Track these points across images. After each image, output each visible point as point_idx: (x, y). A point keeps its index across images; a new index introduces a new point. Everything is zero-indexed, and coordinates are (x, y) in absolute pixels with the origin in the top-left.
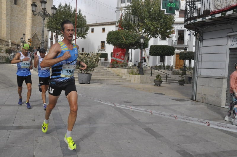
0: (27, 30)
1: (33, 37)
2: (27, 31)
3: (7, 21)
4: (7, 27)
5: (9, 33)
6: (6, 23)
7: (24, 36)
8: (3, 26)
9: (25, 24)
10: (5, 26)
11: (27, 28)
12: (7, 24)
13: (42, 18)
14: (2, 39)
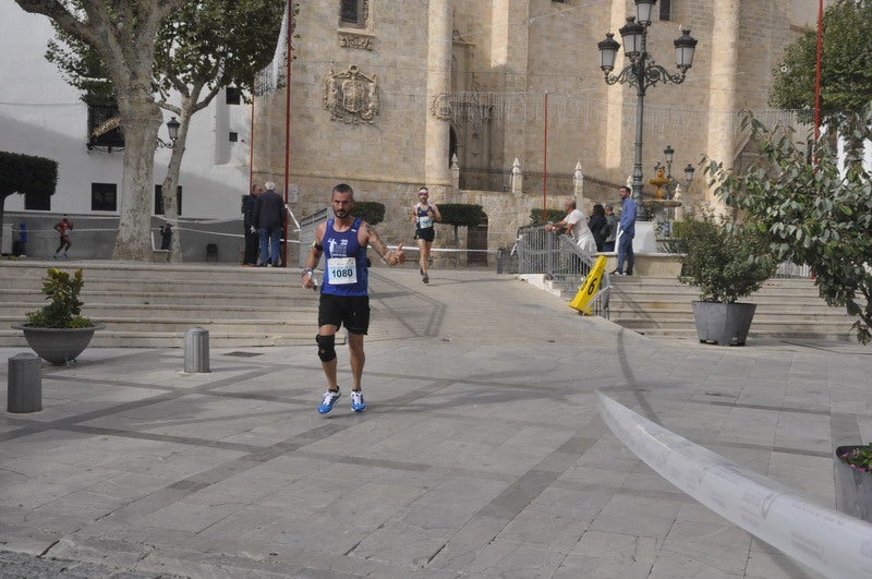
0: (711, 124)
1: (740, 156)
2: (711, 131)
3: (625, 100)
4: (625, 124)
5: (631, 149)
6: (620, 109)
7: (669, 157)
8: (610, 120)
9: (704, 102)
10: (620, 119)
11: (712, 115)
12: (624, 112)
13: (635, 91)
14: (601, 178)
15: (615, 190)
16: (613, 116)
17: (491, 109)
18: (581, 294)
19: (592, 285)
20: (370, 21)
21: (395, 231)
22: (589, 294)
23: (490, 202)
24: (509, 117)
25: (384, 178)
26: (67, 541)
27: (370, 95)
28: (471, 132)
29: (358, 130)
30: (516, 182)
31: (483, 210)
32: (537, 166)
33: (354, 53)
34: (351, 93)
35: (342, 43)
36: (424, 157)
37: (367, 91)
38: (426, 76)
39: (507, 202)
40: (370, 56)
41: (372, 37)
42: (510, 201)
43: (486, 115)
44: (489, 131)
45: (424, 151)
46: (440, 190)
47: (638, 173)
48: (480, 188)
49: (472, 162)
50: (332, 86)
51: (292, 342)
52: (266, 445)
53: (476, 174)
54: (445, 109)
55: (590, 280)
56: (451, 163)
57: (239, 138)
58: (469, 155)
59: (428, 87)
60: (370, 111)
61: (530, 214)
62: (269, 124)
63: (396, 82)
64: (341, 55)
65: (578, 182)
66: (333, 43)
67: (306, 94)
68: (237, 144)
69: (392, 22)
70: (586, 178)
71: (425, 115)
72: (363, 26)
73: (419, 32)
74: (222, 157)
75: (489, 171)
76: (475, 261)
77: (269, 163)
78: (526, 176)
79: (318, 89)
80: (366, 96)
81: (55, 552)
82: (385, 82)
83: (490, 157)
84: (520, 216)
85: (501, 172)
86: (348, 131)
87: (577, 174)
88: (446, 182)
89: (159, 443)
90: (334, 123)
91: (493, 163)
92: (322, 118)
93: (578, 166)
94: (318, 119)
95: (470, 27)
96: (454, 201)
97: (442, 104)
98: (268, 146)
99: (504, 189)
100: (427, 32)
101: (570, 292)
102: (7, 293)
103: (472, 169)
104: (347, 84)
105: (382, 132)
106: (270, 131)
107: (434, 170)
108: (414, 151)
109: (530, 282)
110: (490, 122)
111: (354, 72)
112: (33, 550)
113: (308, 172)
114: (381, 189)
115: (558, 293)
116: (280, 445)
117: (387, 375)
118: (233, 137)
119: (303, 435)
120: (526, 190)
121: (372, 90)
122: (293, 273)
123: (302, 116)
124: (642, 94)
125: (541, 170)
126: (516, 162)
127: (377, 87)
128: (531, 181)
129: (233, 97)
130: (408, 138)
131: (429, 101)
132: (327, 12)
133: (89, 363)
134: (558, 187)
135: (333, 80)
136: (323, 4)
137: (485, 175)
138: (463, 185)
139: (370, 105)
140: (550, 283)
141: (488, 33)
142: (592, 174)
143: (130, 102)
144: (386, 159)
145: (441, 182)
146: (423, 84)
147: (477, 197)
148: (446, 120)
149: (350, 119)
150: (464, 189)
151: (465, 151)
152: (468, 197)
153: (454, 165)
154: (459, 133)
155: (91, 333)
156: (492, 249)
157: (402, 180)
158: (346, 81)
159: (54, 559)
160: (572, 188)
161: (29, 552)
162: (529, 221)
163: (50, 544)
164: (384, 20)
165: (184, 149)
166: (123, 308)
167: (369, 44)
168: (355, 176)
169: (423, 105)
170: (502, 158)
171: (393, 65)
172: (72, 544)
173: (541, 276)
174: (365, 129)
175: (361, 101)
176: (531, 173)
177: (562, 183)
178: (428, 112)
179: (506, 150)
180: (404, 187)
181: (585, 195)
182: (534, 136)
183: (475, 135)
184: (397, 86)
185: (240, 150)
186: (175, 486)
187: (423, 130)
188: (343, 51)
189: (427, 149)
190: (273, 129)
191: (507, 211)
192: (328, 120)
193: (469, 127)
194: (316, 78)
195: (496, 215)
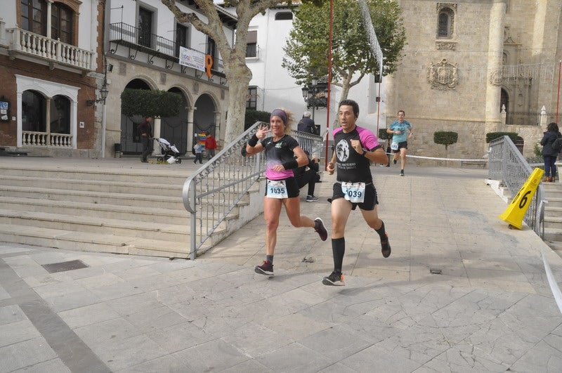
17: (531, 80)
19: (525, 198)
20: (454, 35)
23: (525, 132)
24: (542, 83)
25: (461, 119)
27: (454, 74)
28: (517, 93)
29: (446, 93)
31: (521, 136)
33: (444, 53)
34: (443, 74)
35: (438, 48)
36: (485, 107)
37: (452, 72)
38: (487, 62)
39: (536, 131)
40: (454, 53)
41: (455, 43)
42: (539, 130)
43: (528, 83)
44: (529, 92)
45: (484, 103)
46: (494, 125)
50: (432, 70)
53: (520, 116)
54: (498, 79)
56: (501, 110)
57: (381, 100)
58: (516, 106)
59: (488, 68)
60: (453, 83)
62: (397, 92)
63: (469, 66)
64: (437, 54)
66: (433, 47)
67: (418, 76)
68: (380, 103)
69: (467, 34)
72: (451, 38)
73: (484, 38)
74: (371, 110)
75: (529, 114)
78: (549, 116)
79: (424, 72)
80: (451, 75)
82: (463, 66)
83: (529, 106)
85: (535, 114)
86: (440, 94)
88: (497, 120)
90: (433, 90)
91: (531, 110)
92: (426, 88)
94: (424, 89)
95: (519, 35)
96: (503, 131)
97: (496, 77)
98: (396, 104)
99: (535, 123)
100: (488, 38)
103: (518, 113)
104: (440, 69)
105: (460, 94)
106: (397, 96)
107: (491, 113)
108: (479, 103)
110: (530, 87)
111: (445, 62)
114: (459, 125)
118: (378, 99)
121: (455, 71)
123: (415, 87)
126: (544, 108)
127: (457, 70)
129: (378, 80)
130: (476, 96)
131: (488, 75)
132: (429, 32)
135: (432, 67)
136: (428, 28)
137: (526, 116)
138: (509, 121)
139: (454, 80)
141: (530, 38)
144: (462, 109)
145: (494, 121)
146: (485, 66)
147: (517, 129)
148: (498, 86)
149: (442, 87)
150: (509, 124)
151: (514, 101)
152: (510, 129)
153: (503, 111)
154: (510, 94)
157: (471, 120)
158: (440, 67)
164: (462, 33)
167: (453, 47)
168: (444, 119)
169: (485, 78)
170: (537, 107)
171: (467, 57)
174: (450, 93)
175: (449, 78)
176: (553, 114)
178: (488, 82)
179: (539, 102)
180: (473, 124)
183: (520, 95)
184: (470, 69)
185: (383, 108)
187: (484, 91)
188: (439, 52)
189: (487, 102)
190: (399, 95)
191: (536, 136)
192: (429, 89)
193: (517, 90)
194: (423, 67)
195: (529, 138)
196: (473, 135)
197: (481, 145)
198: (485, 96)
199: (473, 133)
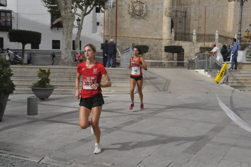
3: (235, 7)
4: (234, 16)
5: (237, 25)
6: (233, 10)
8: (229, 14)
10: (233, 14)
12: (234, 12)
13: (239, 4)
14: (225, 35)
15: (230, 40)
16: (230, 13)
17: (186, 12)
18: (218, 77)
19: (222, 73)
21: (152, 55)
22: (221, 76)
23: (185, 45)
24: (192, 15)
25: (148, 37)
26: (47, 158)
27: (144, 8)
28: (178, 20)
29: (140, 21)
30: (194, 38)
31: (183, 48)
32: (202, 32)
34: (137, 8)
36: (162, 30)
37: (143, 7)
38: (163, 1)
39: (191, 45)
42: (192, 44)
43: (184, 14)
44: (185, 20)
45: (162, 27)
46: (168, 41)
47: (239, 33)
48: (182, 40)
49: (179, 31)
50: (131, 6)
51: (118, 93)
52: (110, 127)
53: (180, 35)
54: (170, 13)
55: (221, 72)
56: (171, 32)
57: (100, 24)
58: (178, 29)
59: (164, 5)
60: (144, 14)
61: (199, 49)
62: (110, 19)
63: (153, 4)
65: (217, 37)
67: (122, 9)
68: (99, 26)
70: (219, 36)
71: (163, 15)
74: (94, 31)
75: (185, 34)
76: (180, 65)
77: (110, 33)
78: (198, 35)
79: (126, 7)
80: (143, 9)
81: (43, 161)
82: (149, 4)
83: (185, 29)
84: (196, 50)
85: (189, 34)
86: (136, 21)
87: (217, 34)
88: (170, 38)
89: (75, 126)
90: (132, 19)
91: (186, 31)
92: (128, 17)
93: (217, 31)
94: (126, 17)
96: (173, 45)
97: (169, 11)
98: (110, 27)
99: (190, 40)
101: (214, 76)
102: (26, 76)
103: (179, 33)
104: (136, 5)
105: (148, 21)
106: (110, 22)
107: (166, 34)
108: (159, 28)
109: (199, 72)
110: (185, 17)
112: (36, 161)
113: (123, 35)
114: (148, 41)
115: (209, 76)
116: (115, 127)
117: (150, 104)
118: (98, 24)
119: (122, 124)
120: (198, 40)
121: (145, 7)
122: (118, 70)
123: (121, 16)
124: (242, 4)
125: (203, 33)
126: (194, 31)
127: (146, 6)
128: (200, 37)
129: (98, 11)
130: (157, 23)
131: (164, 10)
133: (52, 99)
134: (209, 39)
135: (131, 4)
137: (183, 35)
138: (176, 39)
139: (144, 12)
140: (207, 73)
142: (222, 34)
143: (65, 13)
144: (149, 30)
145: (168, 38)
146: (162, 4)
147: (181, 43)
148: (170, 17)
149: (137, 17)
150: (176, 40)
151: (176, 26)
152: (177, 43)
153: (173, 32)
154: (175, 21)
155: (53, 89)
156: (186, 61)
157: (155, 38)
158: (136, 4)
159: (43, 163)
160: (214, 39)
161: (35, 161)
162: (199, 51)
163: (41, 158)
165: (82, 28)
166: (63, 81)
168: (138, 37)
169: (162, 12)
170: (189, 30)
172: (48, 159)
173: (203, 70)
174: (142, 20)
175: (140, 11)
176: (200, 35)
177: (211, 38)
179: (191, 27)
180: (155, 40)
181: (219, 42)
182: (201, 21)
183: (180, 22)
184: (153, 5)
185: (100, 29)
186: (80, 140)
187: (162, 20)
189: (163, 27)
190: (111, 21)
191: (191, 48)
192: (129, 17)
193: (178, 19)
194: (126, 3)
195: (187, 49)
196: (156, 47)
197: (160, 53)
198: (162, 23)
199: (156, 46)
